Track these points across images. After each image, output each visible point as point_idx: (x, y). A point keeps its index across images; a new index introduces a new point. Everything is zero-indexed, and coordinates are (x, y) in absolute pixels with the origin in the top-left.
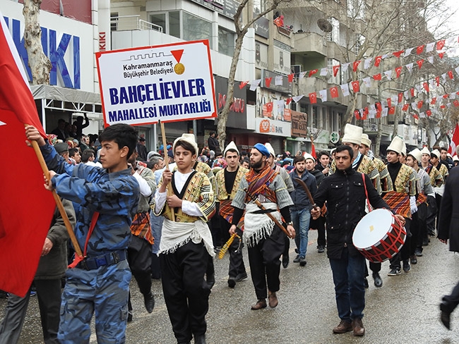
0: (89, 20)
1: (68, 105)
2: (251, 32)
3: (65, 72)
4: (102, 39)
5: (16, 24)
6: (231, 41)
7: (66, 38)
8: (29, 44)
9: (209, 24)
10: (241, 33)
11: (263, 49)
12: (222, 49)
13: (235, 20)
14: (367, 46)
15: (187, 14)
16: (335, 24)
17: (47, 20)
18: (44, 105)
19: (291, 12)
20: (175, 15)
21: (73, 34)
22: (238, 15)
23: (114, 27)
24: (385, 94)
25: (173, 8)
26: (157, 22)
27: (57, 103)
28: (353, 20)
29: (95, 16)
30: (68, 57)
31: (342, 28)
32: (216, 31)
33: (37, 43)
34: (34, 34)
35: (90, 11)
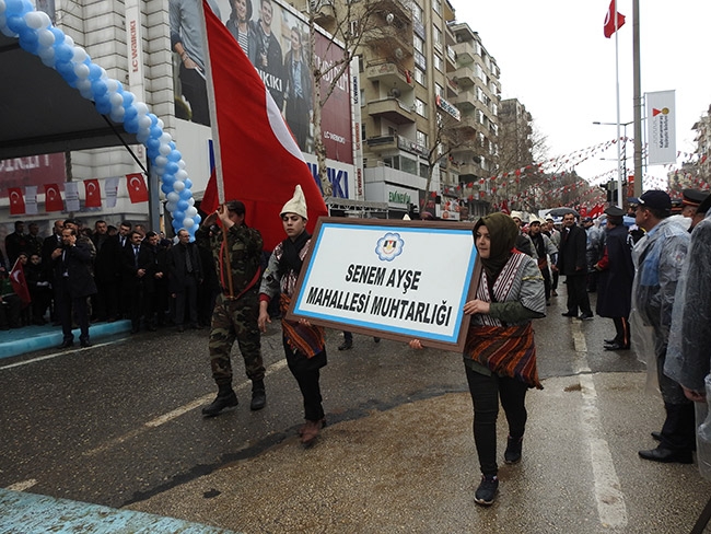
0: (352, 163)
1: (342, 207)
2: (437, 165)
3: (341, 192)
4: (359, 173)
5: (315, 166)
6: (426, 171)
7: (340, 172)
8: (321, 176)
9: (415, 162)
10: (432, 166)
11: (444, 174)
12: (421, 175)
13: (428, 160)
14: (500, 169)
15: (403, 157)
16: (483, 158)
17: (330, 163)
18: (330, 208)
19: (459, 154)
20: (397, 158)
21: (344, 170)
22: (429, 157)
23: (365, 166)
24: (510, 195)
25: (395, 154)
26: (387, 162)
27: (336, 206)
28: (492, 156)
29: (355, 160)
30: (342, 183)
31: (486, 160)
32: (418, 166)
33: (325, 176)
34: (324, 171)
35: (352, 158)
